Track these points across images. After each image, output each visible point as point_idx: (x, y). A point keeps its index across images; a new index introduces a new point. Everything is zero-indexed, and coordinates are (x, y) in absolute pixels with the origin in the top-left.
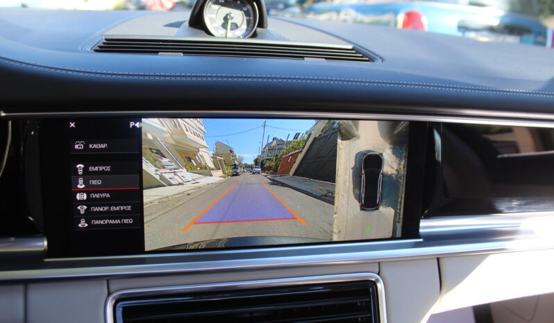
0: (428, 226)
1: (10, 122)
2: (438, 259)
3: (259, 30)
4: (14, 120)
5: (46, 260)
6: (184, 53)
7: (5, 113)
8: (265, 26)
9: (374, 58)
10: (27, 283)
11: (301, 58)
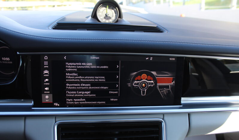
3: (119, 19)
4: (22, 55)
5: (33, 108)
6: (87, 29)
7: (19, 53)
8: (122, 17)
9: (164, 31)
10: (26, 117)
11: (133, 31)
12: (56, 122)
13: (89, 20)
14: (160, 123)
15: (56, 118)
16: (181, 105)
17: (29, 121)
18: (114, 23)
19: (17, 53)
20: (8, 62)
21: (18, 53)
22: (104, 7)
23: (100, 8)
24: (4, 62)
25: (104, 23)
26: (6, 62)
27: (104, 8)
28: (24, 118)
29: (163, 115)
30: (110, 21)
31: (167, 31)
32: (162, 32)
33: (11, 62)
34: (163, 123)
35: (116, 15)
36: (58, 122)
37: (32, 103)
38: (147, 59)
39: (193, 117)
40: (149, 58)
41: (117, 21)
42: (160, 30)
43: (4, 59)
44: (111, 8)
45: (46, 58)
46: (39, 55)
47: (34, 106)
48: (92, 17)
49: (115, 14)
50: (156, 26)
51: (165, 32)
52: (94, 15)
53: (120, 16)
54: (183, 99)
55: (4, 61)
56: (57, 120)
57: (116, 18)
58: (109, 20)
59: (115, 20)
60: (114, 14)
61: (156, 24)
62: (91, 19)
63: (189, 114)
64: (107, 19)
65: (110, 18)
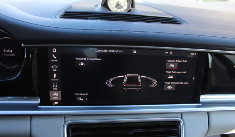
0: (204, 98)
1: (26, 48)
2: (208, 113)
3: (132, 8)
5: (39, 107)
6: (99, 19)
8: (134, 7)
9: (182, 22)
10: (31, 116)
11: (150, 22)
12: (65, 122)
13: (99, 9)
14: (178, 122)
15: (66, 117)
16: (200, 103)
17: (35, 121)
18: (126, 13)
19: (21, 45)
20: (11, 55)
21: (23, 45)
24: (6, 55)
25: (115, 12)
26: (8, 55)
28: (29, 117)
29: (182, 114)
30: (122, 10)
31: (185, 22)
32: (179, 24)
33: (14, 55)
35: (128, 4)
36: (68, 122)
37: (38, 101)
38: (166, 53)
40: (169, 53)
41: (130, 11)
42: (176, 22)
43: (6, 51)
46: (47, 47)
47: (41, 104)
48: (101, 5)
49: (128, 2)
50: (172, 17)
51: (183, 24)
52: (105, 4)
53: (133, 5)
54: (202, 96)
55: (6, 53)
56: (67, 119)
57: (128, 7)
58: (120, 9)
59: (127, 9)
60: (126, 3)
61: (171, 15)
62: (101, 7)
64: (119, 8)
65: (122, 7)
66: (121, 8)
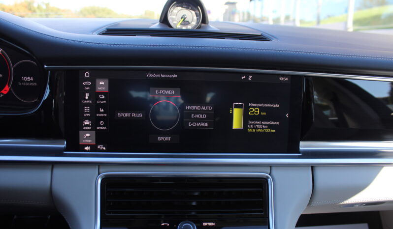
12: (99, 174)
13: (156, 26)
14: (266, 180)
15: (100, 167)
16: (299, 153)
17: (58, 171)
18: (195, 29)
19: (44, 67)
20: (31, 84)
21: (45, 66)
22: (179, 6)
23: (173, 8)
24: (24, 84)
26: (28, 84)
27: (180, 8)
28: (50, 166)
29: (270, 167)
30: (189, 27)
31: (275, 38)
32: (268, 40)
33: (35, 84)
34: (269, 180)
35: (197, 19)
36: (102, 175)
37: (64, 144)
38: (243, 78)
39: (319, 173)
40: (247, 78)
41: (200, 27)
42: (265, 38)
43: (24, 79)
44: (190, 8)
45: (87, 74)
46: (77, 70)
47: (67, 149)
48: (160, 21)
49: (197, 16)
50: (260, 34)
51: (273, 41)
52: (164, 19)
53: (204, 20)
54: (302, 143)
56: (101, 170)
57: (198, 23)
58: (186, 26)
59: (196, 26)
60: (195, 18)
61: (260, 31)
62: (159, 25)
63: (313, 167)
64: (184, 25)
65: (189, 23)
66: (187, 24)
